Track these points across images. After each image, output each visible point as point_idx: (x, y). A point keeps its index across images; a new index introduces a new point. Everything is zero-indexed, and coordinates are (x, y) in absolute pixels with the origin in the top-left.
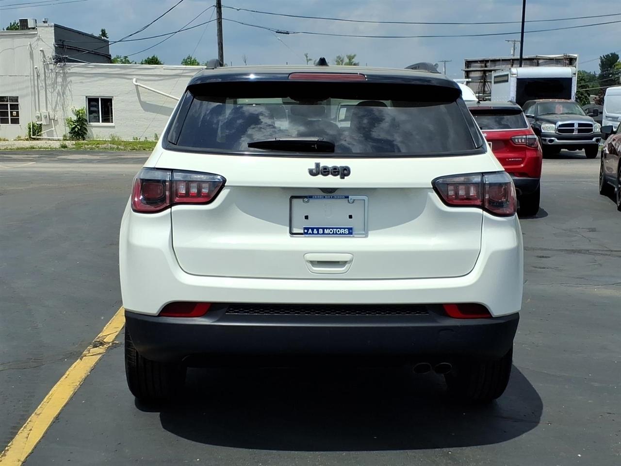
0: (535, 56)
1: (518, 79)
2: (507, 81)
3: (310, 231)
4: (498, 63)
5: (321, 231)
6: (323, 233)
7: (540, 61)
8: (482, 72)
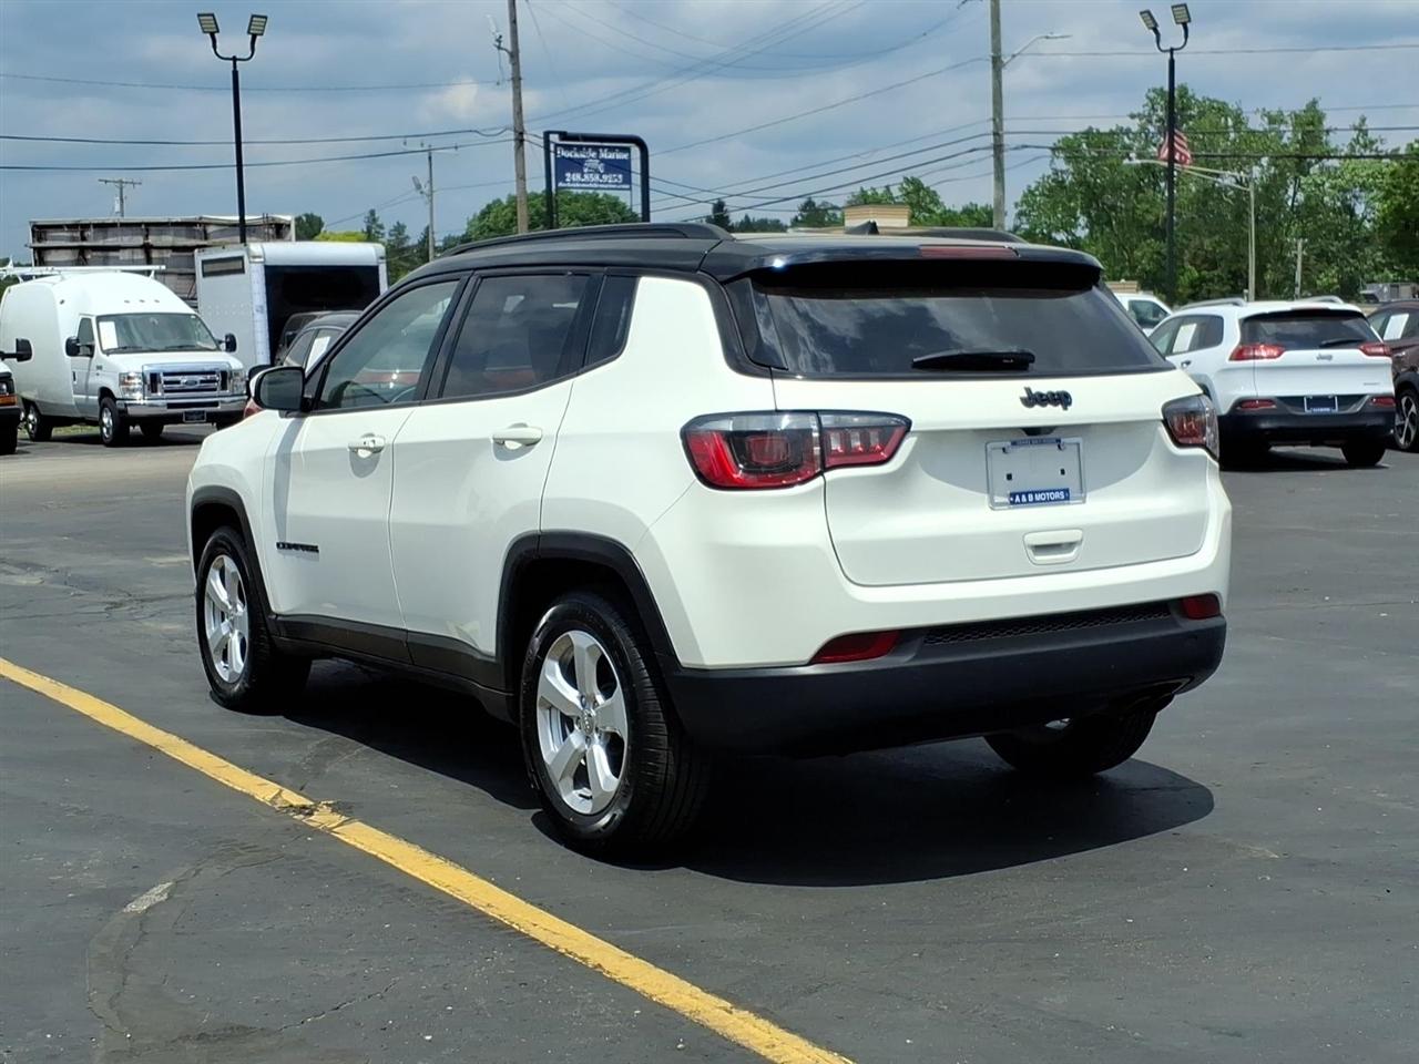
0: (198, 217)
1: (267, 268)
2: (242, 271)
3: (1017, 499)
4: (111, 231)
5: (1030, 496)
6: (1034, 501)
7: (210, 229)
8: (77, 252)
